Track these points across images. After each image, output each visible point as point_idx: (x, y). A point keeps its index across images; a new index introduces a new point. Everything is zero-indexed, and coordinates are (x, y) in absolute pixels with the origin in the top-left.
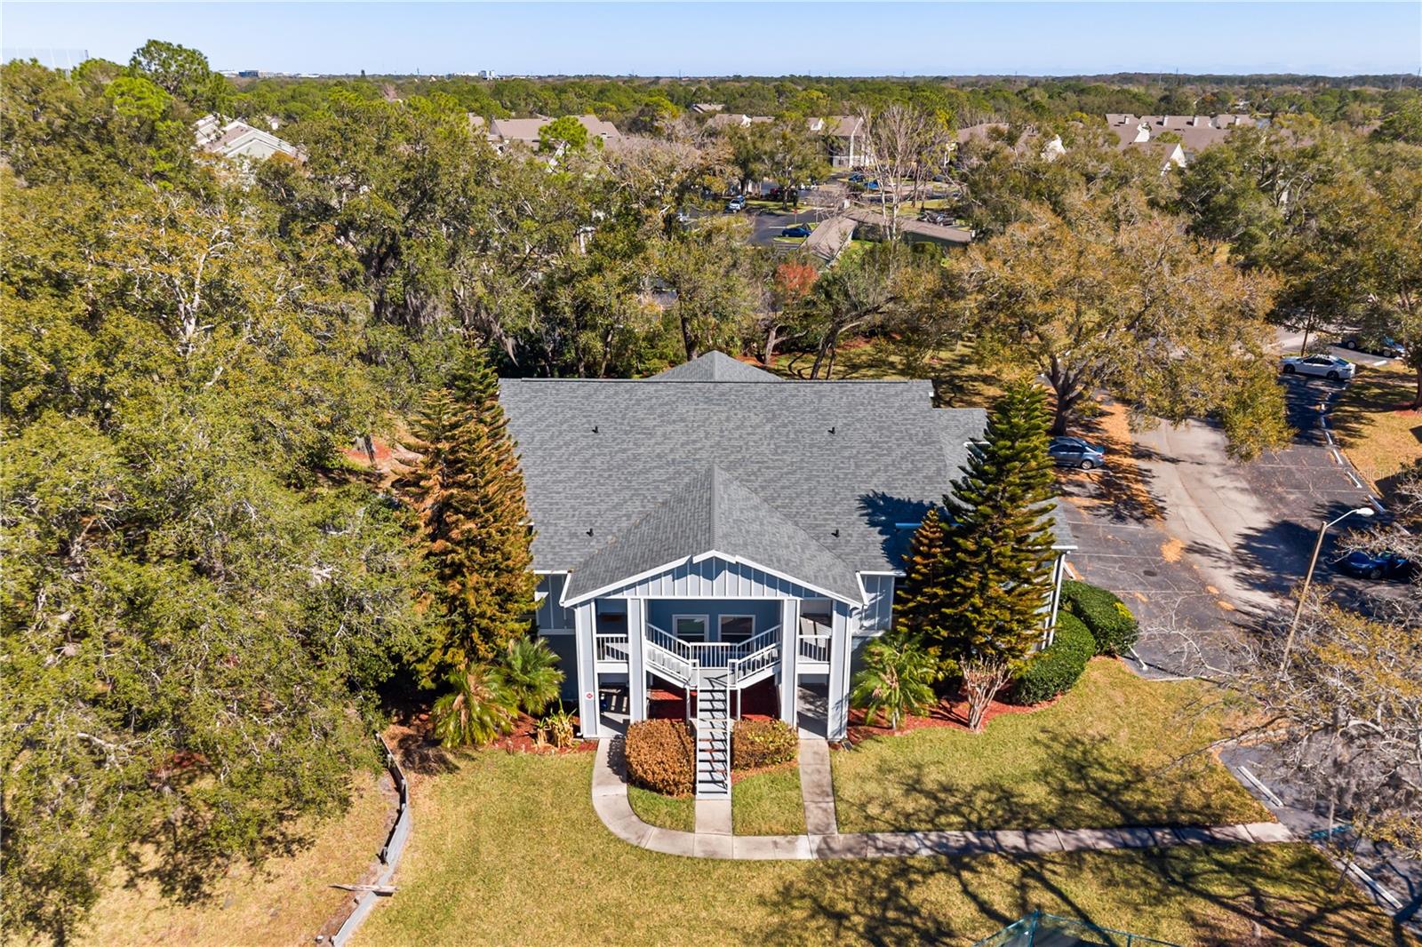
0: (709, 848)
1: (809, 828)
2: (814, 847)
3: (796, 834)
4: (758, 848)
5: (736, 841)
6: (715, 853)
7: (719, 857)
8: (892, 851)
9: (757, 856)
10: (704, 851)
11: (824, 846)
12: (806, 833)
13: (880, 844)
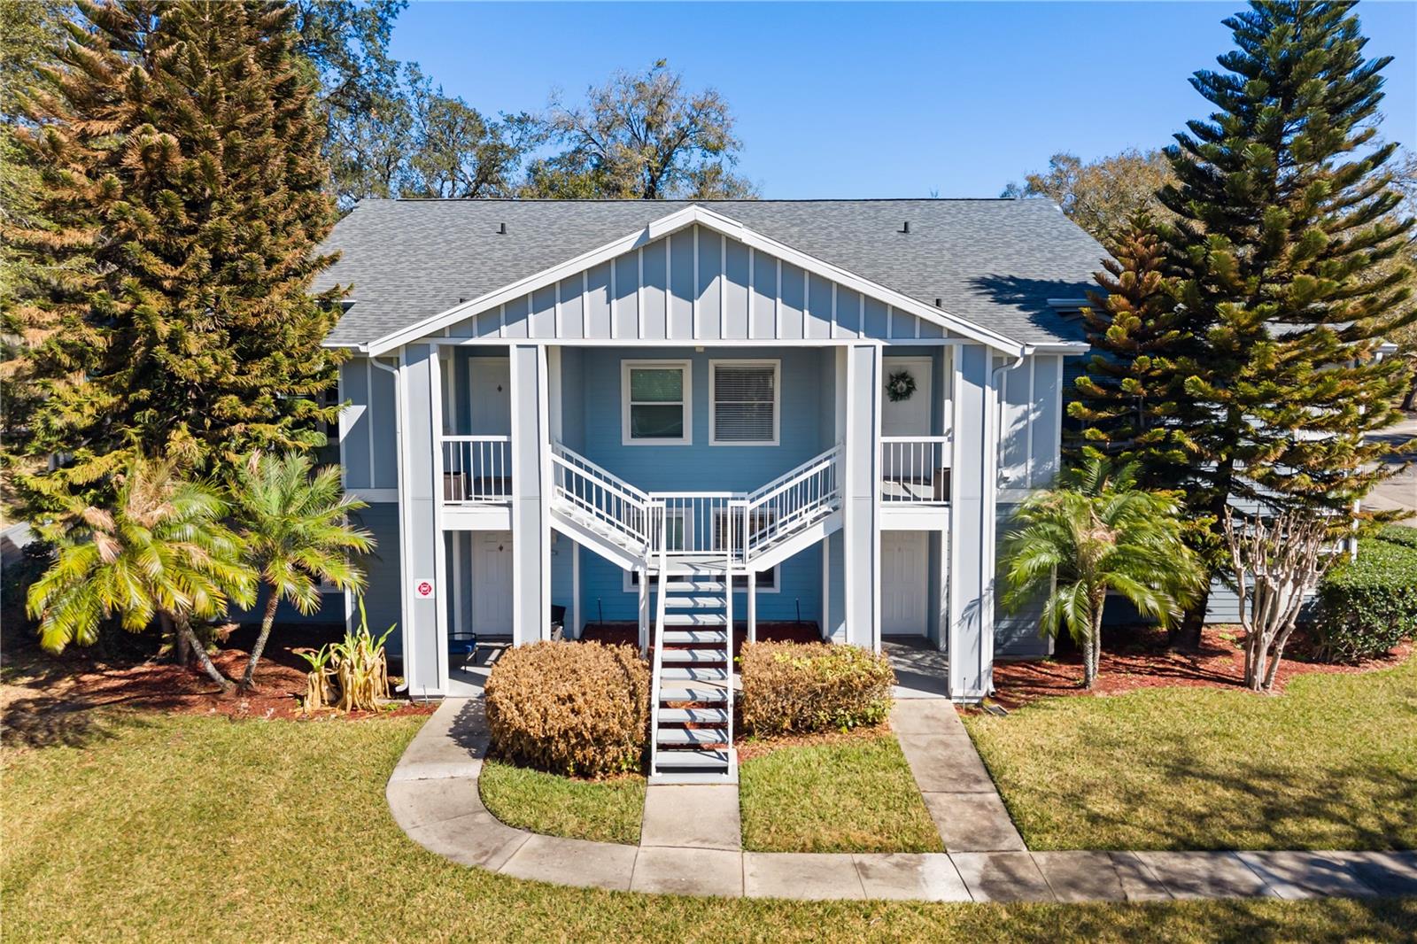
0: (674, 876)
1: (946, 838)
2: (973, 876)
3: (915, 849)
4: (812, 877)
5: (752, 861)
6: (692, 885)
7: (704, 893)
8: (1190, 888)
9: (815, 893)
10: (664, 883)
11: (996, 875)
12: (941, 848)
13: (1153, 874)
